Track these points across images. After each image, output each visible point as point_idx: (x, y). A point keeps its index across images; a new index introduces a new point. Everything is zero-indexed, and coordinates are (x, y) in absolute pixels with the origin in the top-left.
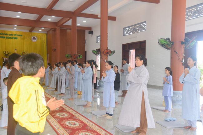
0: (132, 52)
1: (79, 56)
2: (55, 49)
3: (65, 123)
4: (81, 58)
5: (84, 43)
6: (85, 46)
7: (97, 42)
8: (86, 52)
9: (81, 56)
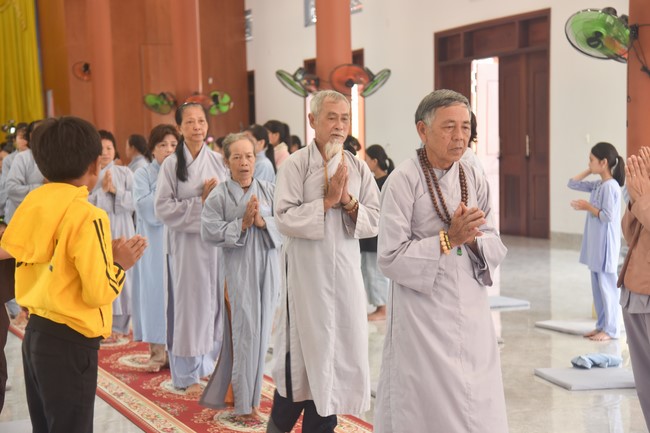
0: (485, 73)
1: (215, 99)
2: (87, 67)
3: (158, 385)
4: (225, 109)
5: (242, 28)
6: (243, 44)
7: (308, 23)
8: (251, 76)
9: (226, 99)
